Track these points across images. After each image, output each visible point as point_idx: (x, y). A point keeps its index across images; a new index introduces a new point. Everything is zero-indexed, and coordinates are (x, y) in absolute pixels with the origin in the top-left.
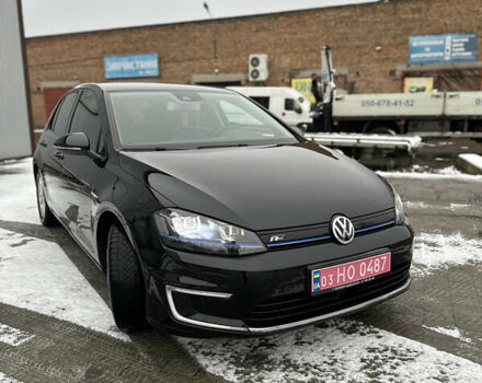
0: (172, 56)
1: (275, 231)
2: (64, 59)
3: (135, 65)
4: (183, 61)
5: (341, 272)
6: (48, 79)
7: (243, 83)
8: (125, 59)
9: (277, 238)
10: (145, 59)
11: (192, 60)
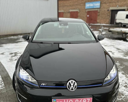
0: (104, 2)
2: (76, 4)
3: (93, 5)
4: (107, 3)
5: (66, 101)
6: (72, 9)
7: (126, 10)
8: (91, 3)
9: (44, 84)
10: (96, 3)
11: (110, 3)
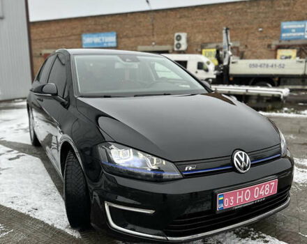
0: (125, 34)
1: (189, 162)
2: (57, 36)
3: (101, 40)
4: (132, 37)
5: (240, 195)
6: (47, 48)
7: (171, 51)
8: (95, 36)
9: (190, 168)
10: (108, 36)
11: (136, 36)
